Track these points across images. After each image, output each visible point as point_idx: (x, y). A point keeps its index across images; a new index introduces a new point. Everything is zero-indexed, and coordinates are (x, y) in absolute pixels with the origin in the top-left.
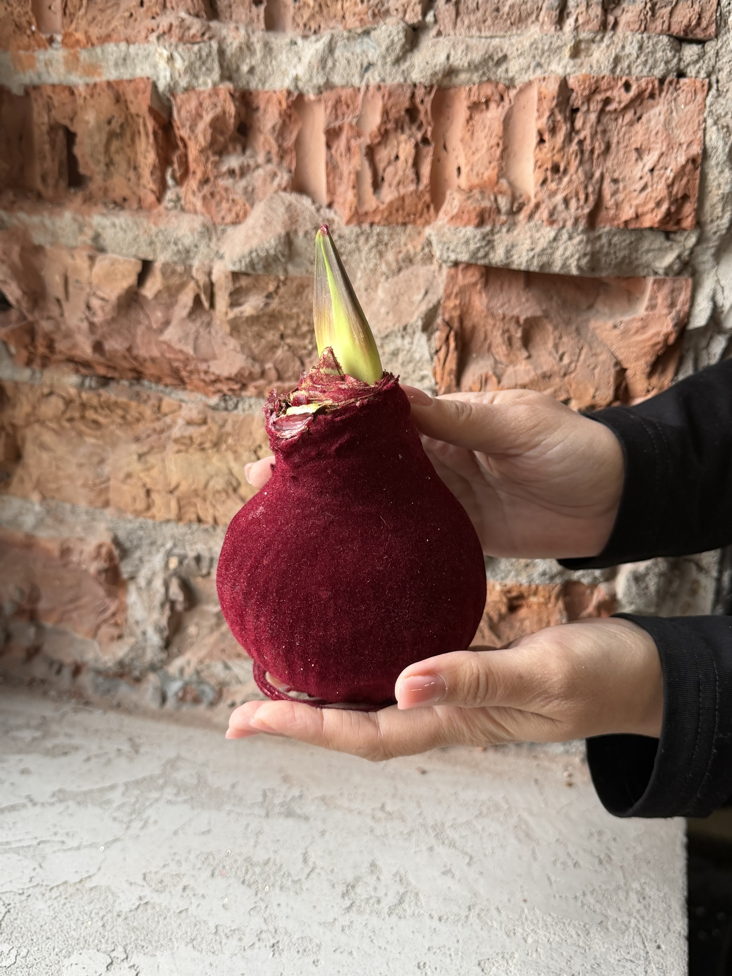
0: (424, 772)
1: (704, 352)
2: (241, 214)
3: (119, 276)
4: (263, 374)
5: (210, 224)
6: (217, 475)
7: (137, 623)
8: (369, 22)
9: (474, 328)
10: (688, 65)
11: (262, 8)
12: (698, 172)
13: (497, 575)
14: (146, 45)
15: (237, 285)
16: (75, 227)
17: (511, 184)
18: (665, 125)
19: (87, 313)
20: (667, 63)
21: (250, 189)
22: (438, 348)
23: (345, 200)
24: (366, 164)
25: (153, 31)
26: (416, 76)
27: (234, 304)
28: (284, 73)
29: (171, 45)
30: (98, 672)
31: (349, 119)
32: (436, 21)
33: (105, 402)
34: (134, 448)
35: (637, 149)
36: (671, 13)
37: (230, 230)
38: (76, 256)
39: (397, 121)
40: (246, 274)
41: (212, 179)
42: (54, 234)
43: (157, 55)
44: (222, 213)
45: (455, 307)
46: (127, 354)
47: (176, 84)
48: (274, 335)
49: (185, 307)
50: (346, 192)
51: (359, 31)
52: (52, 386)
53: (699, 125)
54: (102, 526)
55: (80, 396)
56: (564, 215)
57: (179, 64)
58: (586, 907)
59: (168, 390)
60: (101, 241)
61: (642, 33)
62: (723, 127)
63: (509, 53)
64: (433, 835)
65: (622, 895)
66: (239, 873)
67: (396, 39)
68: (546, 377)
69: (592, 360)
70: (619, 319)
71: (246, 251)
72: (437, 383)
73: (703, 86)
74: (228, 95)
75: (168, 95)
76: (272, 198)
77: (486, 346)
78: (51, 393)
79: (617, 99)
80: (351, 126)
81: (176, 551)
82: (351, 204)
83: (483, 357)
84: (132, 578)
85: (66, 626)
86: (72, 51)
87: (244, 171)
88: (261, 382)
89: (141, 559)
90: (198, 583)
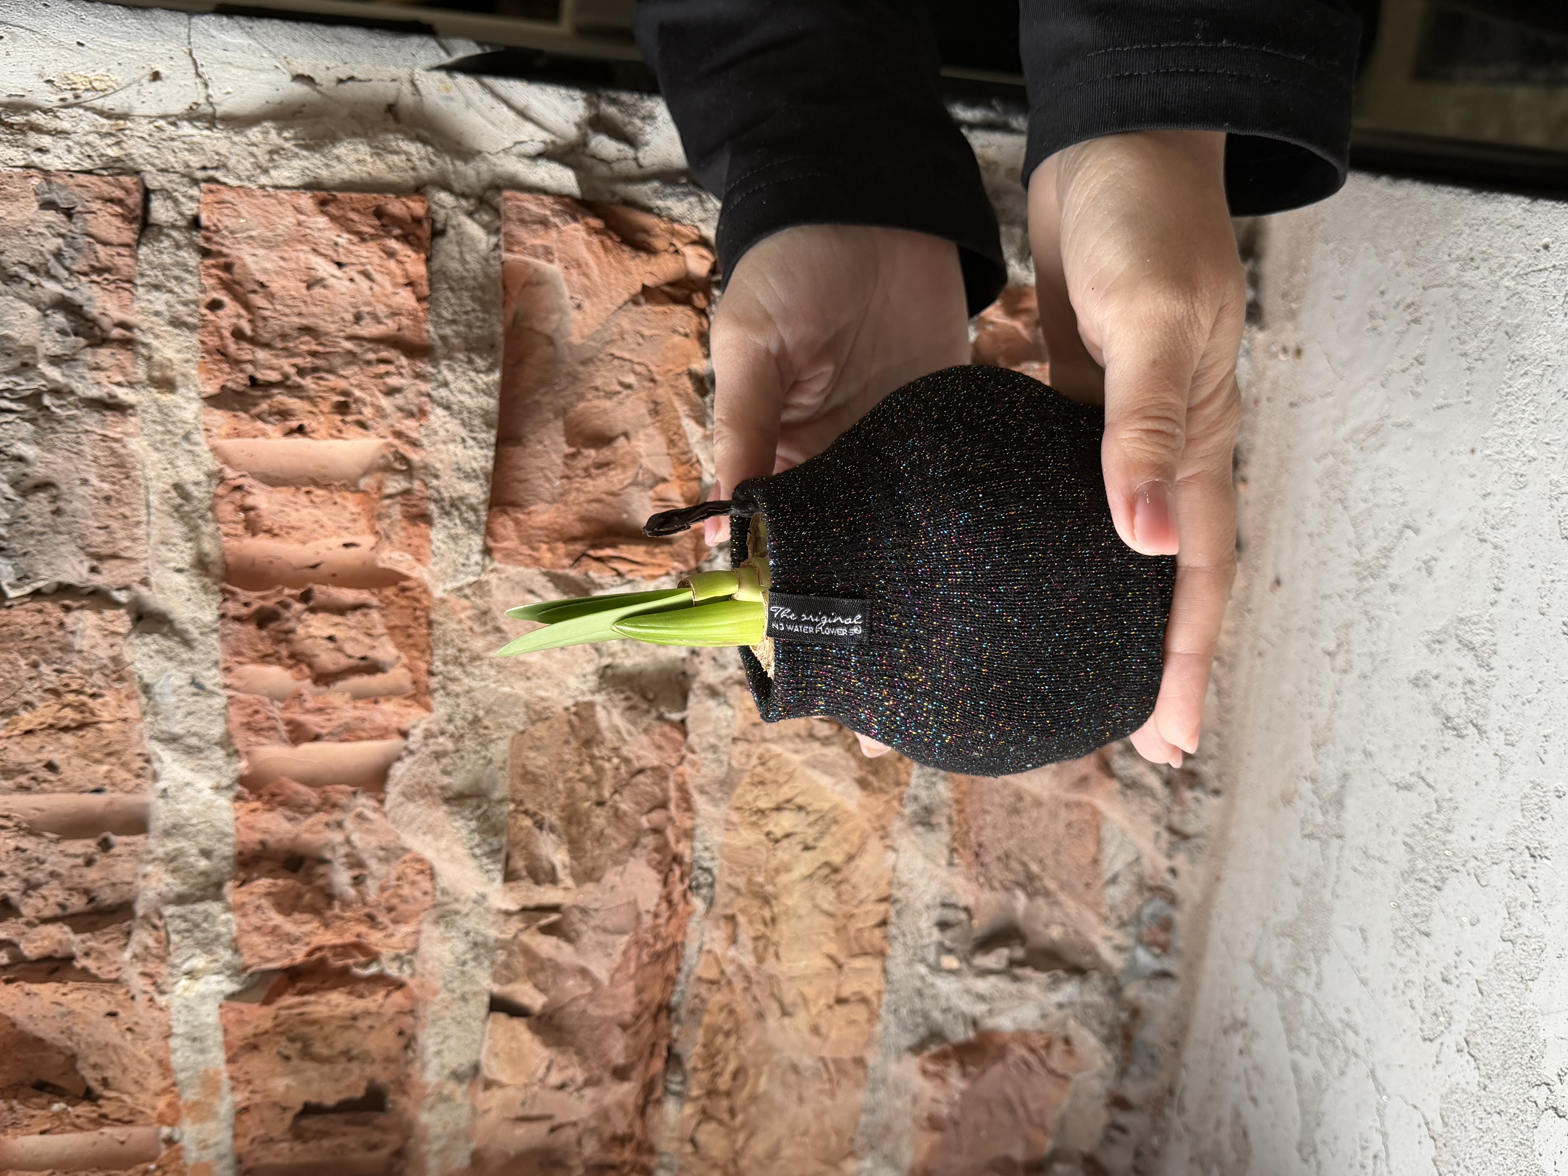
0: (1278, 582)
1: (616, 167)
2: (418, 866)
3: (514, 1045)
4: (657, 831)
5: (435, 913)
6: (813, 899)
7: (1044, 1016)
8: (131, 686)
9: (582, 519)
10: (181, 214)
11: (115, 839)
12: (339, 195)
14: (173, 1010)
15: (524, 873)
16: (442, 1107)
17: (366, 473)
18: (270, 248)
19: (571, 1089)
20: (178, 247)
21: (381, 853)
22: (614, 573)
23: (395, 713)
24: (341, 684)
25: (151, 1000)
26: (209, 615)
27: (553, 879)
28: (209, 806)
29: (171, 975)
30: (1123, 1072)
31: (275, 710)
32: (127, 588)
33: (704, 1062)
34: (773, 1021)
35: (309, 287)
36: (105, 243)
37: (443, 882)
38: (486, 1107)
39: (277, 641)
40: (508, 858)
41: (367, 910)
42: (455, 1137)
43: (187, 994)
44: (418, 894)
45: (552, 550)
46: (631, 1031)
47: (228, 966)
48: (598, 816)
49: (558, 947)
50: (383, 713)
51: (144, 700)
52: (681, 1140)
53: (269, 196)
54: (894, 1069)
55: (696, 1099)
56: (410, 394)
57: (199, 962)
58: (1484, 355)
59: (685, 968)
60: (463, 1069)
61: (135, 285)
62: (272, 160)
63: (171, 481)
64: (1371, 581)
65: (1466, 295)
66: (1424, 893)
67: (154, 647)
68: (656, 408)
69: (629, 339)
70: (567, 301)
71: (472, 863)
72: (668, 574)
73: (211, 191)
74: (243, 889)
75: (244, 976)
76: (394, 822)
77: (611, 499)
78: (693, 1141)
79: (234, 321)
80: (285, 709)
81: (931, 958)
82: (400, 705)
83: (628, 504)
84: (975, 1023)
85: (1051, 1119)
86: (184, 1112)
87: (356, 863)
88: (670, 833)
89: (945, 1011)
90: (981, 925)
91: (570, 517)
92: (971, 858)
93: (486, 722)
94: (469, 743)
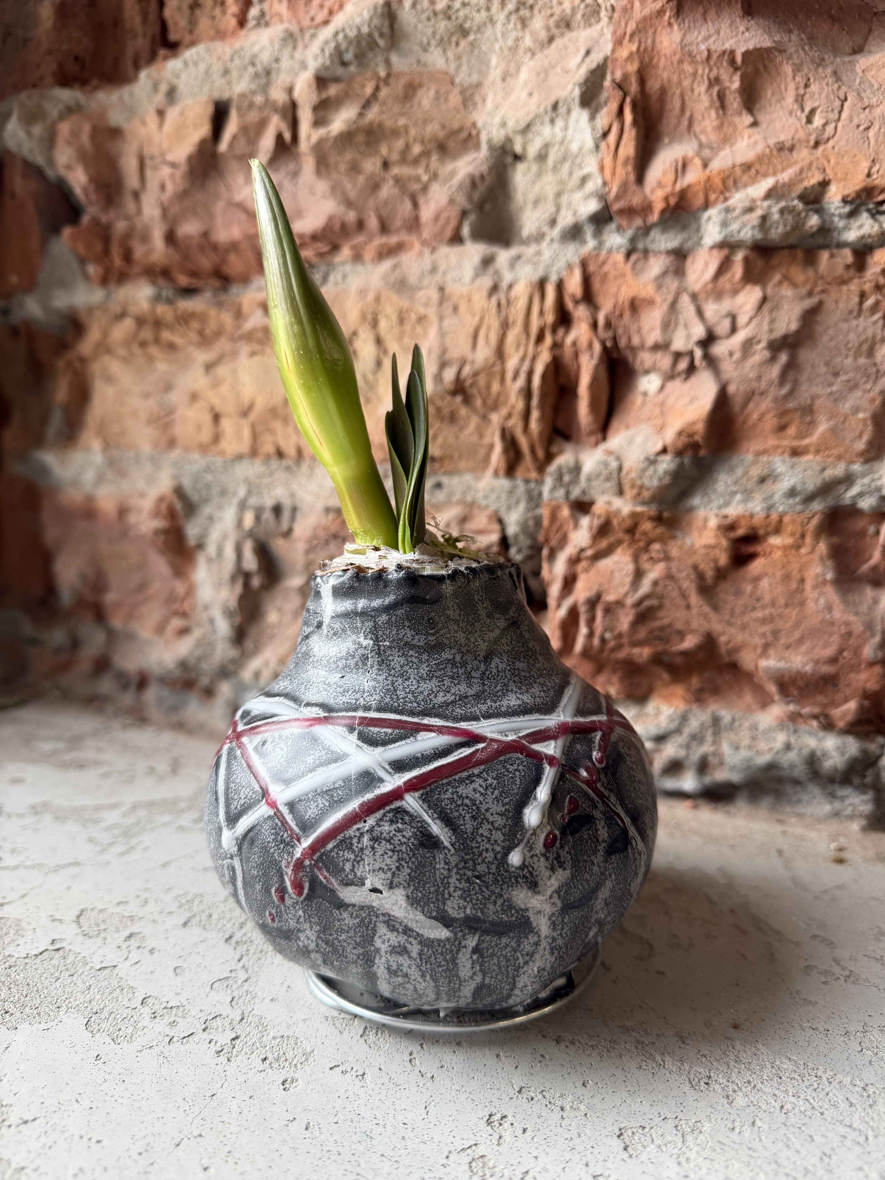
3: (190, 128)
4: (360, 225)
5: (296, 31)
7: (205, 607)
9: (663, 91)
13: (710, 501)
15: (324, 96)
19: (162, 196)
22: (606, 128)
27: (318, 122)
30: (162, 681)
33: (181, 315)
34: (201, 356)
37: (319, 32)
40: (334, 75)
44: (312, 13)
45: (631, 56)
46: (204, 242)
48: (374, 164)
52: (125, 304)
54: (165, 474)
55: (154, 311)
60: (175, 90)
68: (785, 149)
69: (865, 116)
72: (605, 183)
77: (685, 123)
78: (123, 314)
81: (251, 501)
83: (680, 141)
84: (200, 546)
88: (360, 239)
89: (211, 519)
90: (279, 546)
91: (665, 75)
92: (333, 529)
93: (463, 43)
94: (443, 25)
